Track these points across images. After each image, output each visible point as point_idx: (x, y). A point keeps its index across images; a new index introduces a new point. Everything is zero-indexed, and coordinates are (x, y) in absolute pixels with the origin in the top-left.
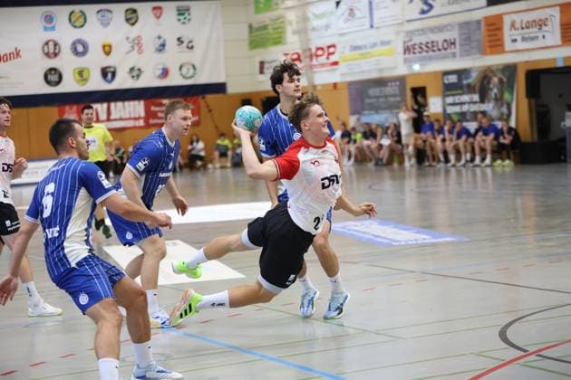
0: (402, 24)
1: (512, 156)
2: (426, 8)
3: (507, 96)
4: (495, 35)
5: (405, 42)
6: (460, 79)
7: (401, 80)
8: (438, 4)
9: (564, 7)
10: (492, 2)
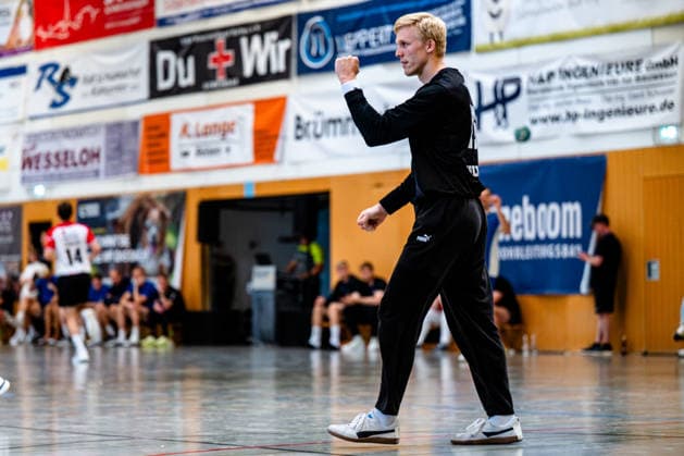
0: (21, 122)
1: (171, 333)
2: (59, 98)
3: (170, 239)
4: (158, 145)
5: (24, 151)
6: (103, 211)
7: (16, 210)
8: (77, 94)
9: (260, 106)
10: (155, 93)
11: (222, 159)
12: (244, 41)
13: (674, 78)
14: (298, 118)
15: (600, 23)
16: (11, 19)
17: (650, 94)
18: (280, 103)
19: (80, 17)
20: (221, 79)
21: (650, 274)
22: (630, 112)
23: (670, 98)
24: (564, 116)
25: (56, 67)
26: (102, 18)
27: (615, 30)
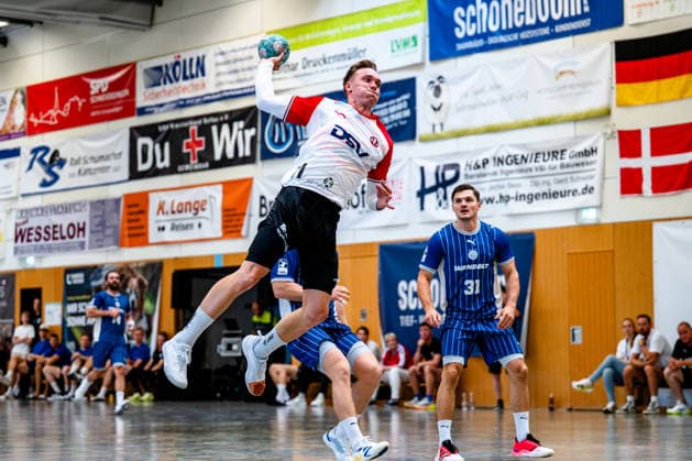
0: (15, 198)
2: (49, 179)
3: (147, 305)
4: (137, 220)
5: (17, 225)
6: (86, 280)
7: (10, 277)
8: (66, 175)
9: (228, 186)
10: (135, 175)
11: (194, 234)
12: (214, 128)
13: (593, 166)
14: (262, 197)
15: (529, 116)
16: (7, 106)
17: (573, 180)
18: (247, 184)
20: (194, 162)
21: (574, 339)
22: (555, 195)
23: (590, 183)
24: (497, 198)
25: (46, 149)
26: (88, 107)
27: (542, 123)
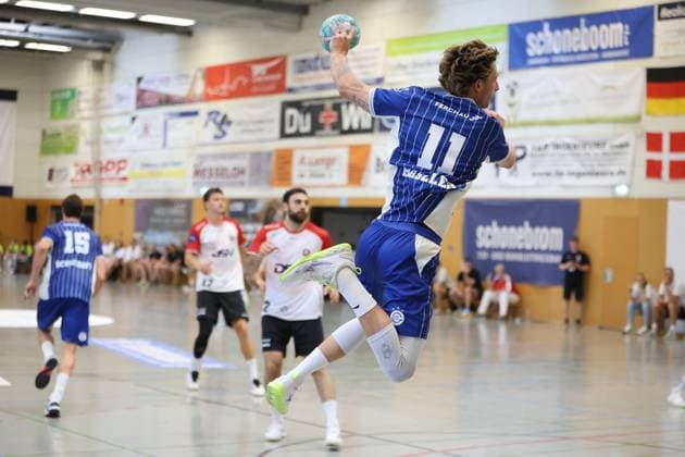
2: (219, 133)
4: (284, 169)
5: (195, 165)
8: (231, 131)
9: (353, 149)
10: (284, 135)
11: (326, 181)
12: (344, 107)
13: (626, 156)
14: (378, 159)
15: (580, 115)
16: (190, 80)
17: (610, 164)
18: (367, 149)
19: (235, 83)
20: (328, 130)
21: (605, 277)
22: (597, 174)
23: (623, 168)
24: (554, 173)
25: (218, 113)
26: (250, 85)
27: (590, 121)
